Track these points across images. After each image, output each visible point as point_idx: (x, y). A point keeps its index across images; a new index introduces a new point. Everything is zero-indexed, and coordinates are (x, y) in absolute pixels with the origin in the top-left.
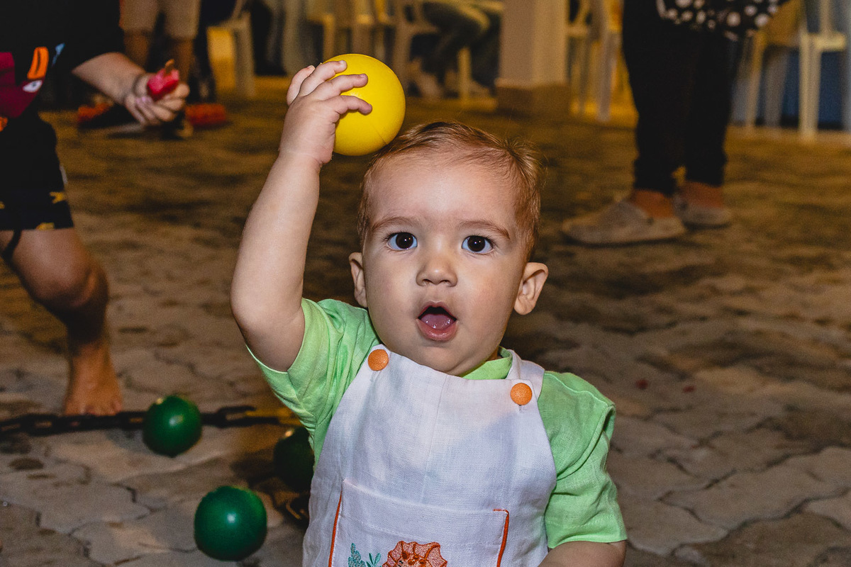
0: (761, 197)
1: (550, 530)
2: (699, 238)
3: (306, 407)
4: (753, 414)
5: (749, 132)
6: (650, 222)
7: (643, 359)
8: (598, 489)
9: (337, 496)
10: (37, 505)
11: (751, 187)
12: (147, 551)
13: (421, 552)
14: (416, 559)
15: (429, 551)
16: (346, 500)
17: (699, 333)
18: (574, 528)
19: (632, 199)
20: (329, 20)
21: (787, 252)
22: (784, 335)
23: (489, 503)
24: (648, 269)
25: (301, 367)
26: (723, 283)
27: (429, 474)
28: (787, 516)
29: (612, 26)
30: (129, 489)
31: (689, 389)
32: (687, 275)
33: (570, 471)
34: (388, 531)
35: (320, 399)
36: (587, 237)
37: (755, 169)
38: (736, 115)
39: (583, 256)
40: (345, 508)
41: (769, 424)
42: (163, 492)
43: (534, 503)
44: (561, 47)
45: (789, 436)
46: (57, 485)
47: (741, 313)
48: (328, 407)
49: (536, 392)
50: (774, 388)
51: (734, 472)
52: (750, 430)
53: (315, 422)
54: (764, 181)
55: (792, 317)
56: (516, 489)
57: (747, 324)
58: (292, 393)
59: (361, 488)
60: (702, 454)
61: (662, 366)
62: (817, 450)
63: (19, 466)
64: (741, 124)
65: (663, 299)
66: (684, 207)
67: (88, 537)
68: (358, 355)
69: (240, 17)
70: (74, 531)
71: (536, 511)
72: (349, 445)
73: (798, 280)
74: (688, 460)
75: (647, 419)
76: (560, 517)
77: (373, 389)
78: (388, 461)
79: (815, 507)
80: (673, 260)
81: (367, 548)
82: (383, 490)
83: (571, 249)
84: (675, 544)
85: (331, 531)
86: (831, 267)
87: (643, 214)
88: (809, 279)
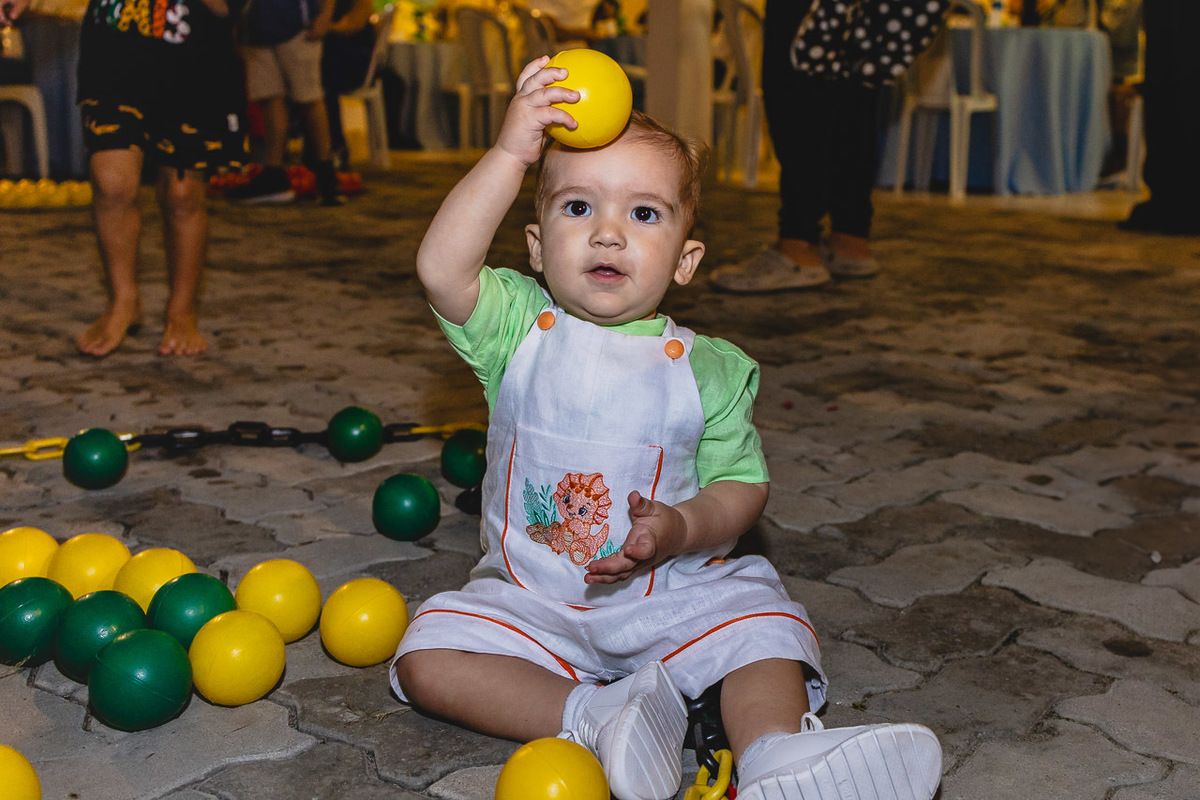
0: (908, 252)
1: (701, 472)
2: (844, 286)
3: (480, 361)
4: (892, 427)
5: (898, 196)
6: (797, 269)
7: (790, 386)
8: (743, 435)
9: (511, 439)
10: (220, 505)
11: (896, 244)
12: (329, 536)
13: (586, 481)
14: (582, 488)
15: (594, 480)
16: (520, 441)
17: (842, 365)
18: (723, 469)
19: (778, 247)
20: (464, 90)
21: (930, 298)
22: (926, 366)
23: (645, 440)
24: (795, 314)
25: (475, 324)
26: (866, 324)
27: (593, 414)
28: (921, 503)
29: (756, 92)
30: (305, 490)
31: (833, 409)
32: (833, 318)
33: (718, 419)
34: (557, 465)
35: (492, 354)
36: (734, 286)
37: (902, 228)
38: (885, 180)
39: (731, 304)
40: (519, 448)
41: (907, 435)
42: (339, 491)
43: (686, 444)
44: (707, 113)
45: (925, 444)
46: (237, 488)
47: (885, 348)
48: (499, 361)
49: (688, 349)
50: (913, 407)
51: (873, 471)
52: (890, 440)
53: (488, 375)
54: (911, 238)
55: (934, 351)
56: (669, 429)
57: (893, 358)
58: (467, 346)
59: (532, 429)
60: (843, 458)
61: (807, 390)
62: (951, 455)
63: (197, 475)
64: (890, 188)
65: (810, 338)
66: (830, 258)
67: (272, 526)
68: (530, 317)
69: (373, 85)
70: (258, 522)
71: (687, 453)
72: (522, 394)
73: (941, 321)
74: (831, 463)
75: (792, 432)
76: (709, 460)
77: (542, 345)
78: (557, 405)
79: (947, 498)
80: (818, 305)
81: (539, 481)
82: (551, 430)
83: (719, 297)
84: (816, 524)
85: (507, 470)
86: (973, 310)
87: (789, 262)
88: (951, 320)
